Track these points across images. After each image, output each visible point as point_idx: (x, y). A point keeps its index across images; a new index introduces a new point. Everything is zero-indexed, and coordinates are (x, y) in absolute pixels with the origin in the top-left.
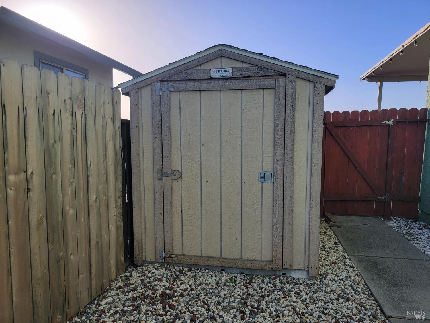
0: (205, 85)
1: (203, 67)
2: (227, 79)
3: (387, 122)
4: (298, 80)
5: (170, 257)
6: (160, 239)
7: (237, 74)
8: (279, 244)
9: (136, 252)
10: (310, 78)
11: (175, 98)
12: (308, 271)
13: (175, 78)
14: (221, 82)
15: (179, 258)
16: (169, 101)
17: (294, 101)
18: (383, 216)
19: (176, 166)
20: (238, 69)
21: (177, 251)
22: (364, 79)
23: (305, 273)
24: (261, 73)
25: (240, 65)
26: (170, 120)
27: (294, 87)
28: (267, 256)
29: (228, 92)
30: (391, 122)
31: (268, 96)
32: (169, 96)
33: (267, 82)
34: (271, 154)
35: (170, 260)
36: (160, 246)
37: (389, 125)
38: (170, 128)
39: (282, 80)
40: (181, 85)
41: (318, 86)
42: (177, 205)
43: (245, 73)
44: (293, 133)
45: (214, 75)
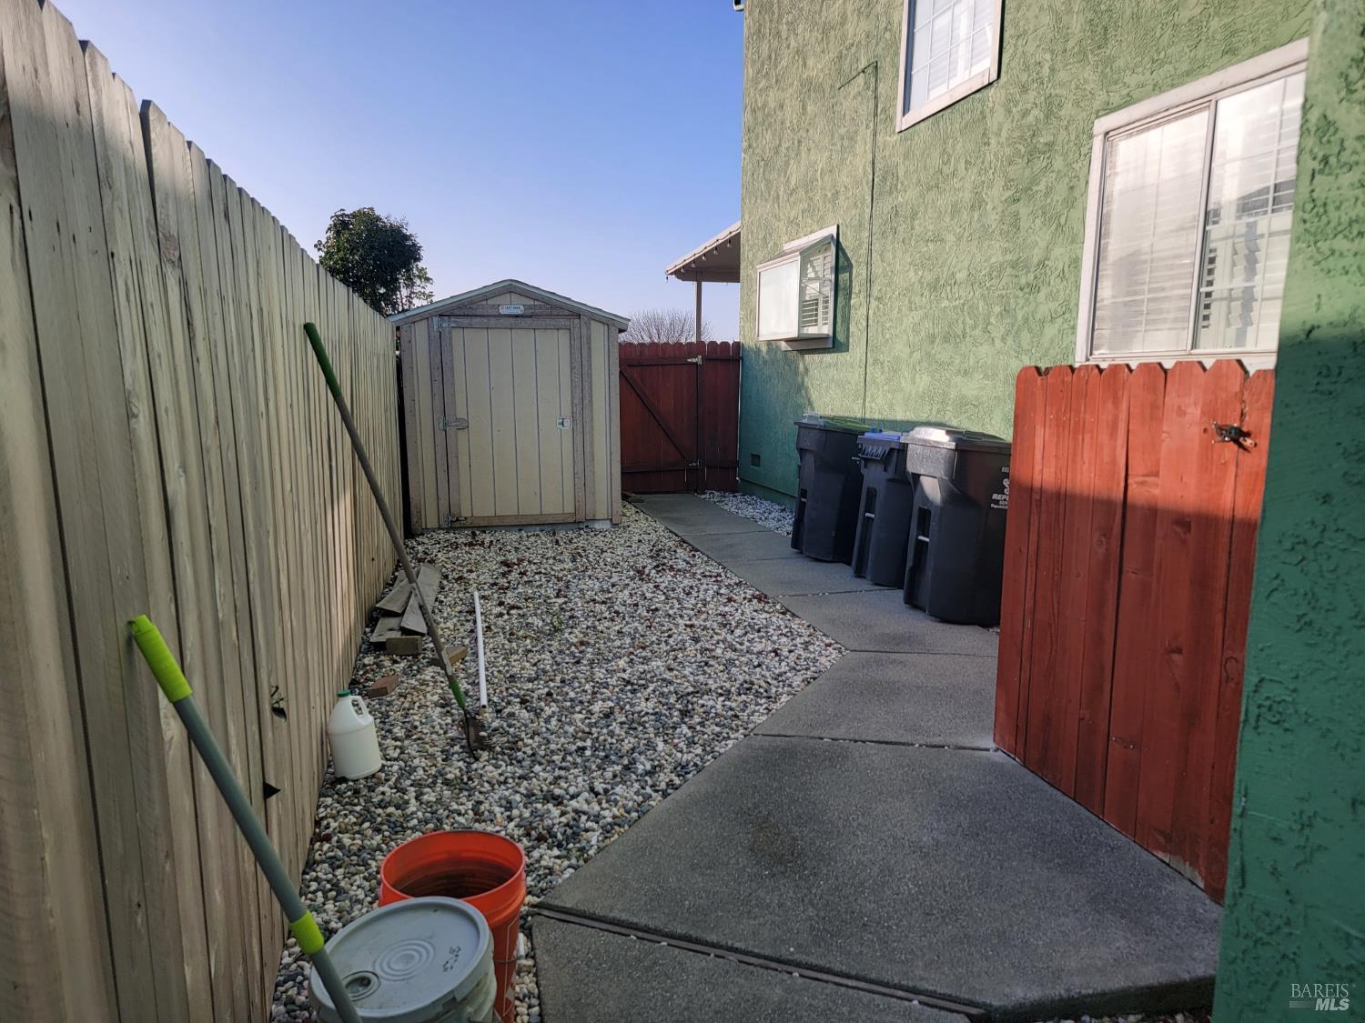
0: (493, 321)
1: (490, 302)
2: (517, 316)
3: (694, 360)
4: (593, 323)
5: (457, 520)
6: (444, 502)
7: (529, 312)
8: (581, 494)
9: (414, 520)
10: (603, 320)
11: (457, 335)
12: (611, 520)
13: (457, 312)
14: (512, 320)
15: (469, 521)
16: (451, 338)
17: (589, 343)
18: (696, 491)
19: (461, 414)
20: (530, 307)
21: (465, 513)
22: (671, 274)
23: (608, 522)
24: (555, 312)
25: (532, 302)
26: (452, 361)
27: (589, 329)
28: (569, 509)
29: (519, 331)
30: (698, 360)
31: (563, 337)
32: (450, 333)
33: (562, 322)
34: (569, 398)
35: (457, 525)
36: (444, 509)
37: (696, 364)
38: (452, 369)
39: (577, 321)
40: (465, 321)
41: (613, 328)
42: (463, 460)
43: (538, 312)
44: (590, 376)
45: (503, 311)
